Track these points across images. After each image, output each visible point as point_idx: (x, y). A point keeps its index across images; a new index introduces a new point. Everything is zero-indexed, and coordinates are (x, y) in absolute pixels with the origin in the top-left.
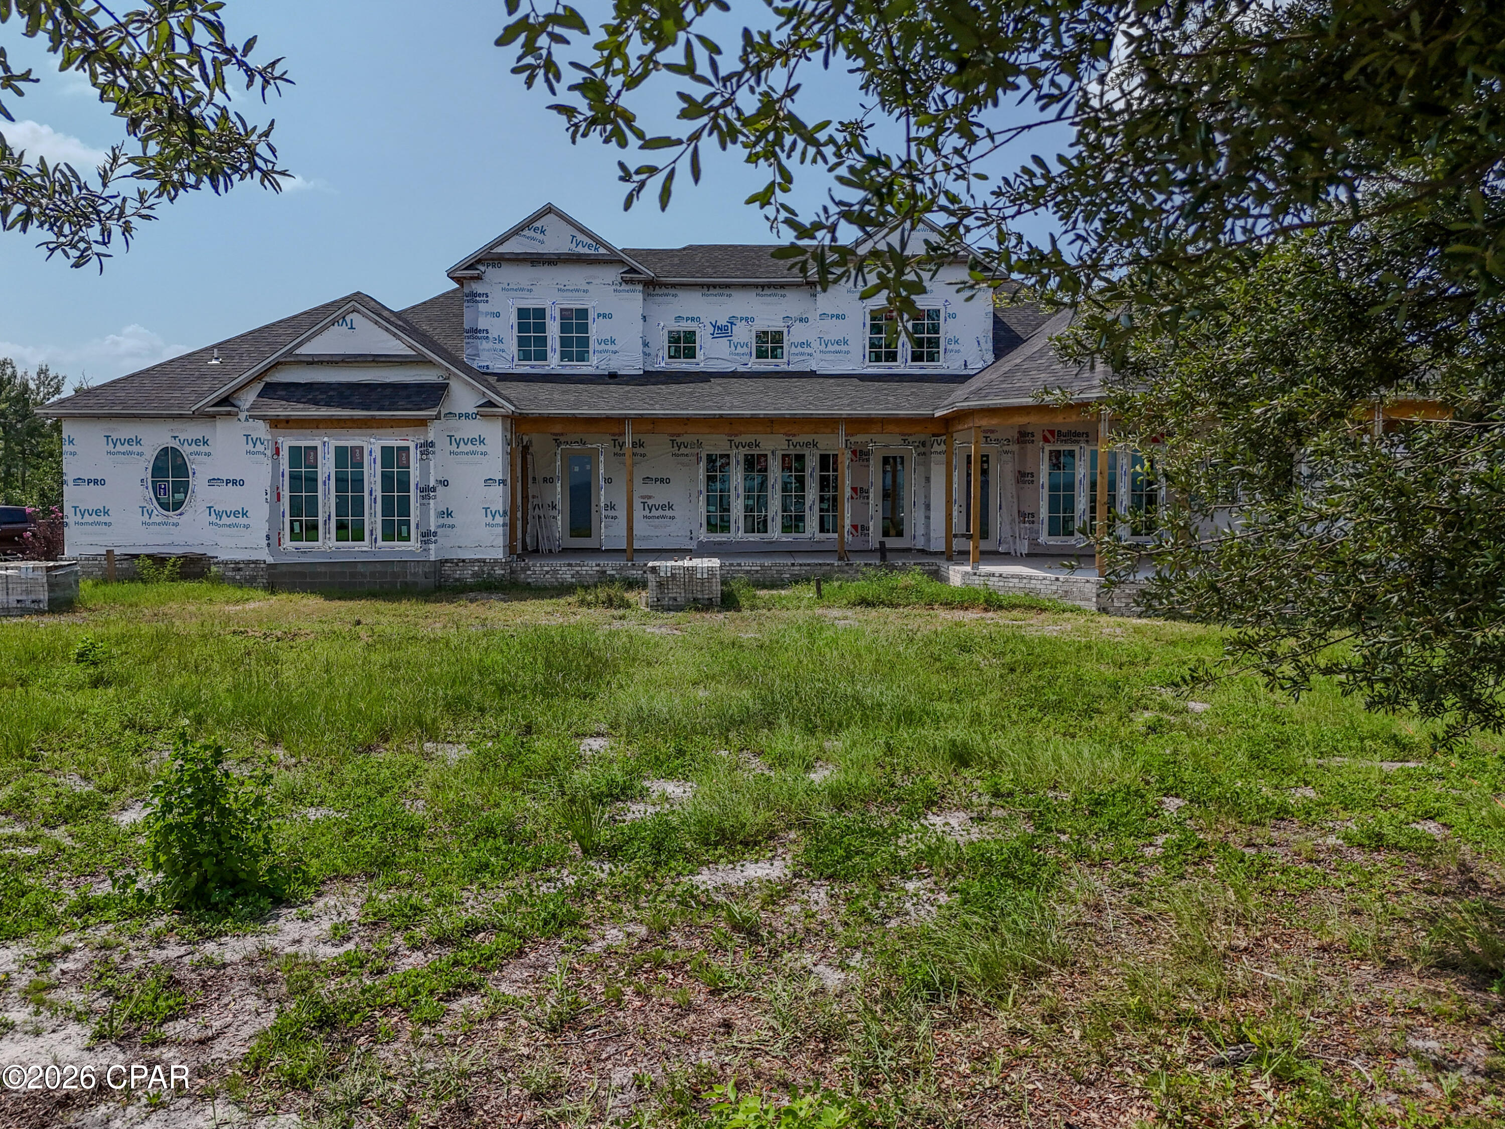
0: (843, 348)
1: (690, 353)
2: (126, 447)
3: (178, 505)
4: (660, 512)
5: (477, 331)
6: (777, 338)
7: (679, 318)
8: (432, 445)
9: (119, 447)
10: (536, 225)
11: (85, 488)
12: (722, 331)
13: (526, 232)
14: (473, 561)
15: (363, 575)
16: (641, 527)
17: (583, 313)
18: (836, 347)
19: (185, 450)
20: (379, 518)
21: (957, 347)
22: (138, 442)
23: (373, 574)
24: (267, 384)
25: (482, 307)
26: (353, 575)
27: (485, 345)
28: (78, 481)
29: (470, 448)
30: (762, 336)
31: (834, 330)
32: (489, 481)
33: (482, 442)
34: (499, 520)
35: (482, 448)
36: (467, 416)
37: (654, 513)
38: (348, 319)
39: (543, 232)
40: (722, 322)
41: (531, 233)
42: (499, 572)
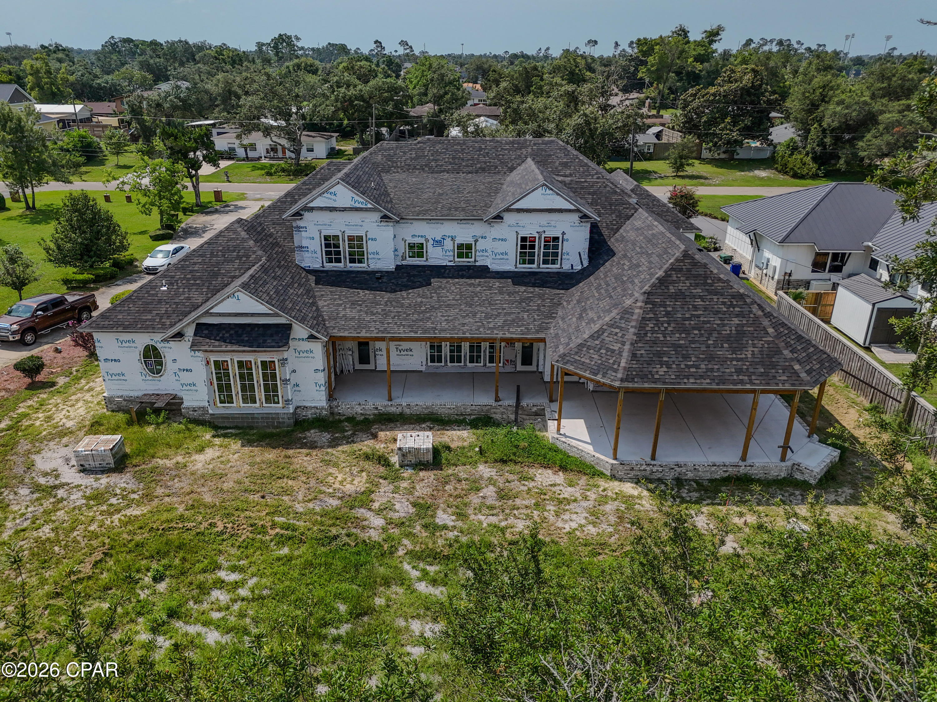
0: (505, 257)
1: (420, 255)
2: (128, 344)
3: (159, 372)
4: (406, 353)
5: (302, 247)
6: (469, 247)
7: (414, 236)
8: (286, 359)
9: (124, 344)
10: (331, 191)
11: (109, 364)
12: (438, 243)
13: (326, 195)
14: (311, 408)
15: (258, 418)
16: (394, 359)
17: (360, 238)
18: (501, 256)
19: (159, 346)
20: (263, 393)
21: (568, 257)
22: (134, 342)
23: (262, 418)
24: (197, 324)
25: (303, 234)
26: (253, 418)
27: (306, 255)
28: (106, 360)
29: (305, 355)
30: (460, 246)
31: (500, 247)
32: (316, 371)
33: (312, 352)
34: (323, 388)
35: (311, 355)
36: (303, 340)
37: (402, 353)
38: (236, 295)
39: (335, 195)
40: (438, 238)
41: (329, 196)
42: (325, 412)
